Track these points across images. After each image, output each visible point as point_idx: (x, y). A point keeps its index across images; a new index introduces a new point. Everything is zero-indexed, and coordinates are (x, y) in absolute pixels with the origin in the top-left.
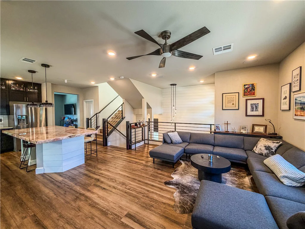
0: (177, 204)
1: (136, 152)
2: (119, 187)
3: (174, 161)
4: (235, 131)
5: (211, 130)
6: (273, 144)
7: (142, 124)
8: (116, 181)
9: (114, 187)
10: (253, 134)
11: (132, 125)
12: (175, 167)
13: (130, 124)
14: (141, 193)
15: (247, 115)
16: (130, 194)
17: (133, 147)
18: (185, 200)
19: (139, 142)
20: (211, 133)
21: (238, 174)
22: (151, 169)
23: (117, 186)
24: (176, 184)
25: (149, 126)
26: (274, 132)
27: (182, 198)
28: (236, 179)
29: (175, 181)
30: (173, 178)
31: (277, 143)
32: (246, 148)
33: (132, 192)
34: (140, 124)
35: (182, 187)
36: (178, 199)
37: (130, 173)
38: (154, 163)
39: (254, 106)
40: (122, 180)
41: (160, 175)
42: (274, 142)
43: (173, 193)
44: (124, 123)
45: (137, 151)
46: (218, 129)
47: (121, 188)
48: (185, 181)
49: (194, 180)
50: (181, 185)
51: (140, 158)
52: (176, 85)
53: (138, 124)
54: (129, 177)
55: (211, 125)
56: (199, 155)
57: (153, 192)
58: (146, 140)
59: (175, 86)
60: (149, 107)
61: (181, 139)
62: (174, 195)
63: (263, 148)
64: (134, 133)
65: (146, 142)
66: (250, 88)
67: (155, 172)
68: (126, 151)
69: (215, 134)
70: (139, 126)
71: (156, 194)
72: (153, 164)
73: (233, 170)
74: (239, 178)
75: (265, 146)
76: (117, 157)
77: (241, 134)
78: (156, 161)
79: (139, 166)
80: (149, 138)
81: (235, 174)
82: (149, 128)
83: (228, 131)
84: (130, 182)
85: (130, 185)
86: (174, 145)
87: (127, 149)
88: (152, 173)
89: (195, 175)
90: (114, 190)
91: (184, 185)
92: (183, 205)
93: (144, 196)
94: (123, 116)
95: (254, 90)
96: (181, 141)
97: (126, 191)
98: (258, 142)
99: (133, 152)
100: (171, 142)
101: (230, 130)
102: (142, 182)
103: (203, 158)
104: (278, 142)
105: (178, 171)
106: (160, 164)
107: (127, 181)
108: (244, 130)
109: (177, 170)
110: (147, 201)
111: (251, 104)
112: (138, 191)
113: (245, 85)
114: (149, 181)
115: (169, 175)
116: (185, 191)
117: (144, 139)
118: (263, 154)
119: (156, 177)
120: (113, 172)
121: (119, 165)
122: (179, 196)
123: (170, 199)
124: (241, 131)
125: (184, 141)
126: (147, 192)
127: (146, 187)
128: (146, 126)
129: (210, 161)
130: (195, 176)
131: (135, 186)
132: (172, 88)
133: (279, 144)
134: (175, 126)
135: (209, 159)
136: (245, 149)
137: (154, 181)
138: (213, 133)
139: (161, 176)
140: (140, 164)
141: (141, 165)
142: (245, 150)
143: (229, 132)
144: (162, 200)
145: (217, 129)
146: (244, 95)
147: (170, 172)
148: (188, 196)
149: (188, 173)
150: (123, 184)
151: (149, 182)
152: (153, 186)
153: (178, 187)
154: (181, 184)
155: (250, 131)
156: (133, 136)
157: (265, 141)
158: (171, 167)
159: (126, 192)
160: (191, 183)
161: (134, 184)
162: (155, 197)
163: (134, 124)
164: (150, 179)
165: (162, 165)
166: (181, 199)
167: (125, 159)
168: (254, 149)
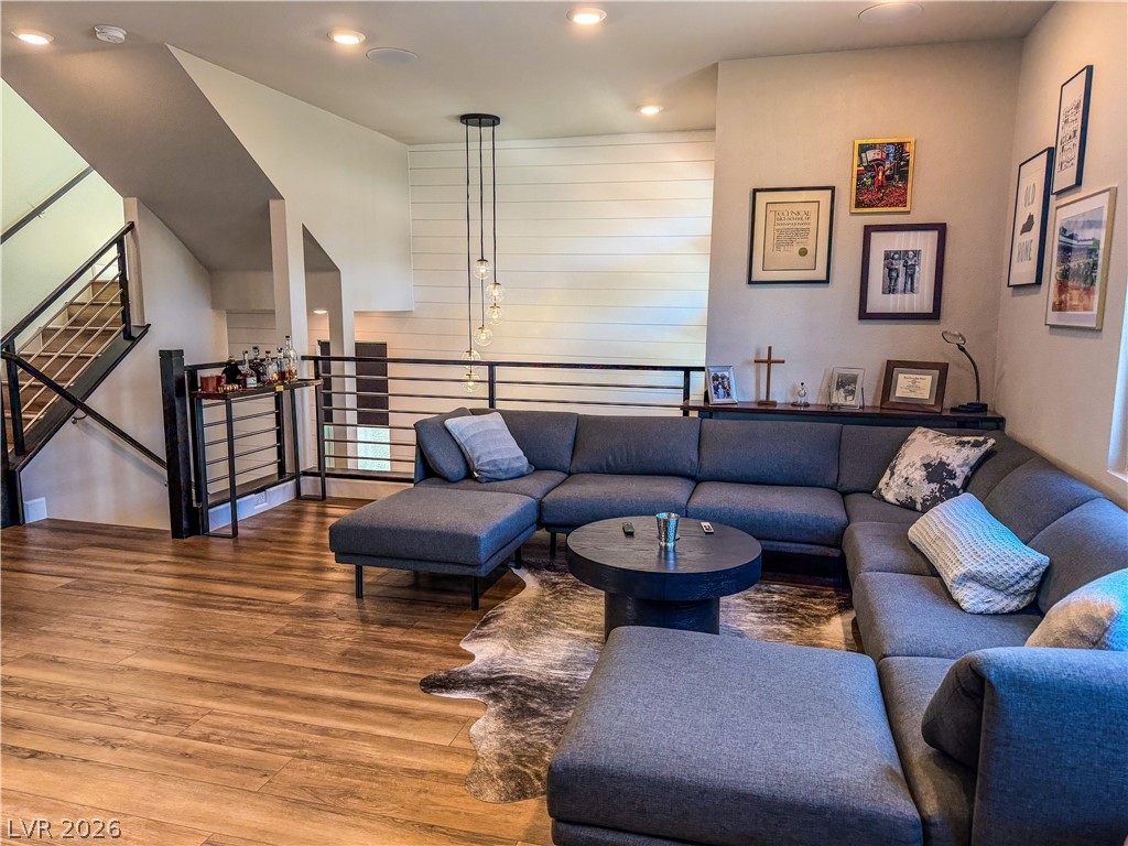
0: (489, 767)
1: (237, 549)
2: (140, 736)
3: (479, 565)
4: (803, 400)
5: (686, 396)
6: (958, 451)
7: (272, 372)
8: (112, 709)
9: (104, 741)
10: (885, 411)
11: (201, 373)
12: (482, 601)
13: (193, 370)
14: (280, 746)
15: (864, 315)
16: (211, 761)
17: (219, 520)
18: (530, 745)
19: (261, 487)
20: (686, 414)
21: (802, 606)
22: (342, 627)
23: (123, 732)
24: (487, 683)
25: (327, 384)
26: (974, 400)
27: (514, 736)
28: (788, 631)
29: (480, 671)
30: (471, 657)
31: (976, 445)
32: (847, 482)
33: (226, 748)
34: (258, 368)
35: (520, 692)
36: (495, 744)
37: (207, 657)
38: (359, 595)
39: (899, 265)
40: (154, 698)
41: (397, 648)
42: (962, 444)
43: (466, 722)
44: (140, 365)
45: (247, 539)
46: (721, 391)
47: (154, 739)
48: (537, 662)
49: (581, 655)
50: (512, 681)
51: (267, 578)
52: (494, 121)
53: (245, 369)
54: (202, 681)
55: (687, 370)
56: (615, 525)
57: (354, 735)
58: (306, 474)
59: (487, 131)
60: (319, 262)
61: (521, 453)
62: (474, 730)
63: (918, 475)
64: (221, 432)
65: (309, 486)
66: (887, 165)
67: (366, 640)
68: (168, 544)
69: (706, 421)
70: (252, 382)
71: (373, 738)
72: (354, 601)
73: (781, 593)
74: (800, 625)
75: (926, 462)
76: (110, 583)
77: (831, 415)
78: (369, 584)
79: (261, 619)
80: (330, 464)
81: (787, 610)
82: (328, 400)
83: (771, 399)
84: (210, 704)
85: (210, 719)
86: (480, 486)
87: (177, 532)
88: (347, 646)
89: (594, 629)
90: (104, 755)
91: (530, 680)
92: (520, 763)
93: (304, 757)
94: (135, 321)
95: (904, 176)
96: (522, 463)
97: (187, 746)
98: (899, 448)
99: (221, 550)
100: (463, 475)
101: (781, 396)
102: (289, 695)
103: (629, 534)
104: (981, 439)
105: (501, 623)
106: (396, 600)
107: (191, 702)
108: (846, 392)
109: (496, 617)
110: (321, 775)
111: (888, 256)
112: (262, 739)
113: (863, 149)
114: (331, 684)
115: (450, 644)
116: (535, 706)
117: (289, 469)
118: (914, 502)
119: (374, 661)
120: (83, 667)
121: (130, 625)
122: (498, 733)
123: (449, 751)
124: (834, 401)
125: (538, 466)
126: (315, 738)
127: (314, 713)
128: (304, 383)
129: (666, 547)
130: (589, 634)
131: (242, 717)
132: (474, 145)
133: (984, 449)
134: (492, 383)
135: (660, 538)
136: (844, 488)
137: (357, 681)
138: (694, 414)
139: (402, 653)
140: (275, 608)
141: (277, 613)
142: (844, 494)
143: (774, 404)
144: (409, 759)
145: (716, 389)
146: (859, 204)
147: (458, 629)
148: (544, 724)
149: (556, 625)
150: (165, 717)
151: (330, 692)
152: (353, 704)
153: (496, 697)
154: (513, 677)
155: (875, 399)
156: (216, 452)
157: (931, 440)
158: (464, 605)
159: (185, 755)
160: (564, 666)
161: (232, 712)
162: (368, 752)
163: (218, 372)
164: (334, 677)
165: (412, 602)
166: (508, 742)
167: (162, 592)
168: (880, 486)
